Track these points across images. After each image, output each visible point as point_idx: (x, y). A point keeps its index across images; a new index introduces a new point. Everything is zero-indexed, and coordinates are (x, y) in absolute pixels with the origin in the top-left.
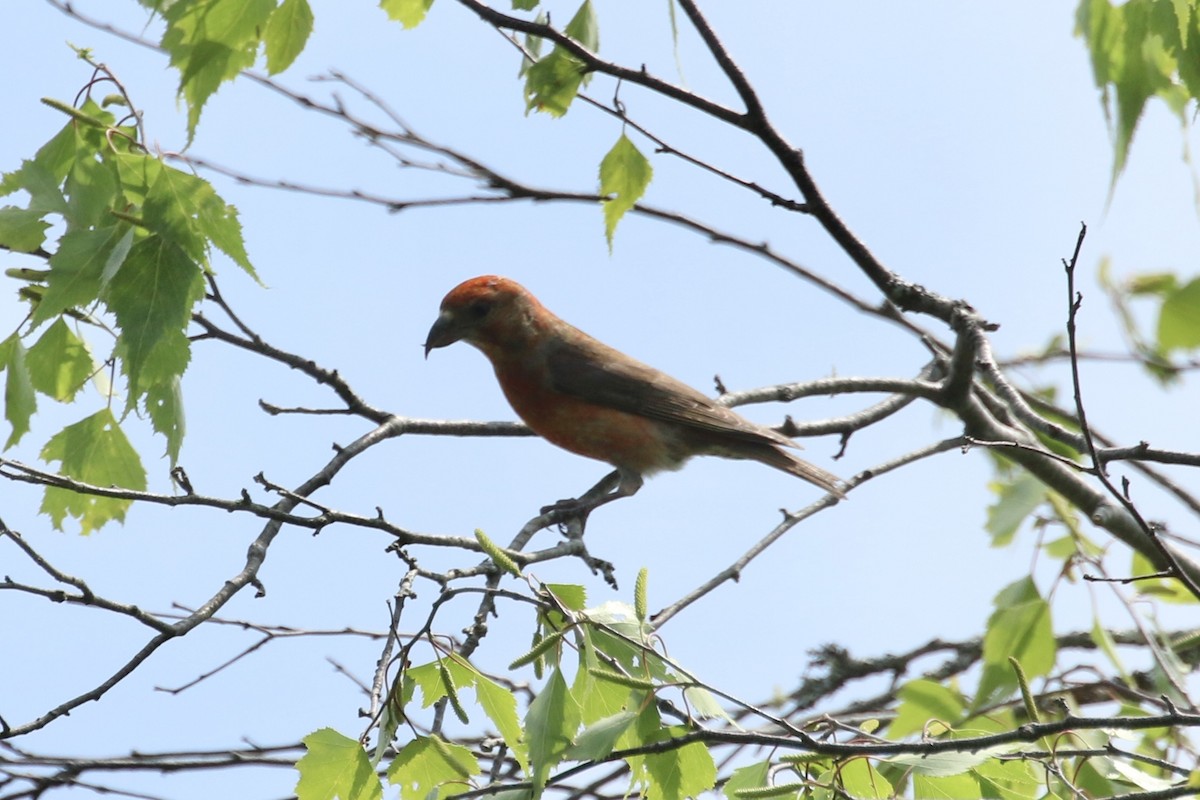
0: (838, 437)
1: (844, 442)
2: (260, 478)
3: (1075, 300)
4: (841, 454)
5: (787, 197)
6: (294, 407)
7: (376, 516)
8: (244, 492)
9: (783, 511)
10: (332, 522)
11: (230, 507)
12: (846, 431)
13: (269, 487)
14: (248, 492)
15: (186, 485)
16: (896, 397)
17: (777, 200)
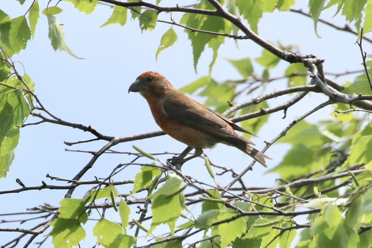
1: (285, 112)
2: (48, 176)
3: (364, 55)
4: (285, 117)
6: (77, 142)
7: (95, 179)
8: (43, 182)
9: (265, 142)
10: (78, 185)
11: (39, 188)
12: (285, 108)
13: (52, 178)
14: (44, 182)
15: (21, 184)
16: (302, 93)
17: (235, 37)
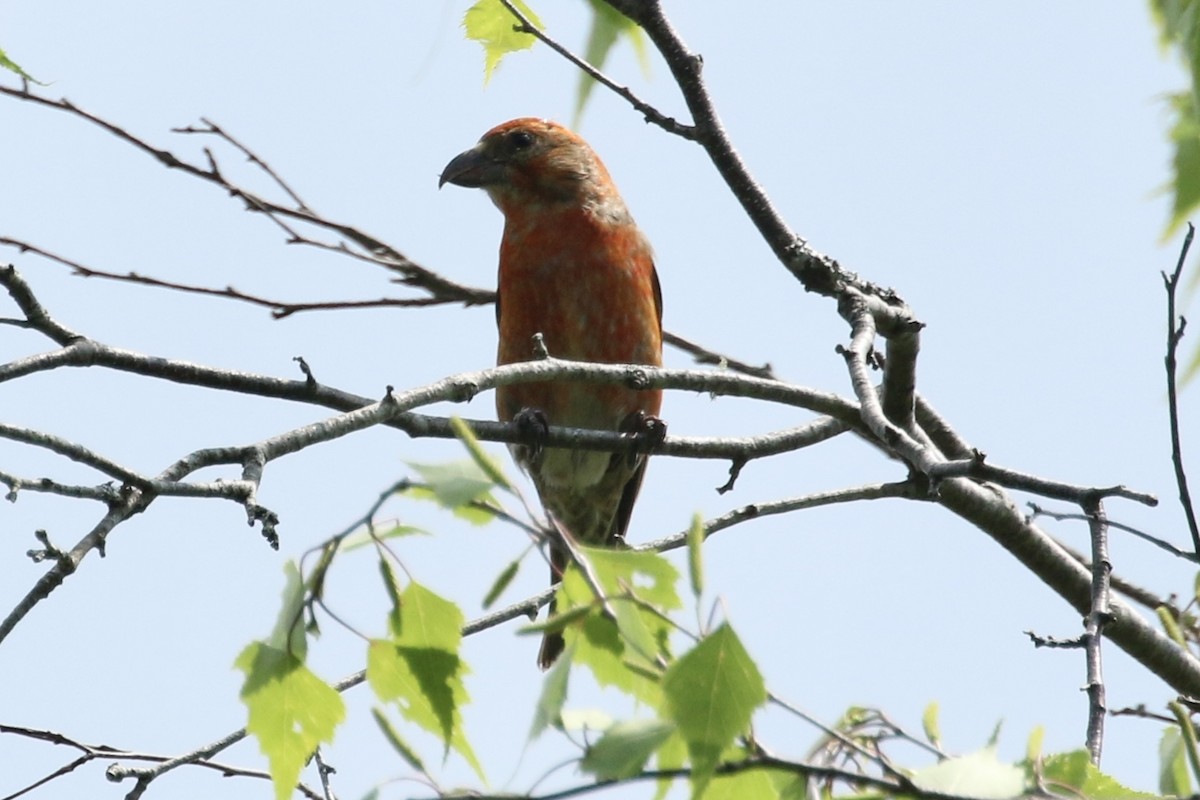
0: (729, 463)
1: (734, 472)
4: (729, 486)
5: (665, 112)
12: (739, 456)
17: (652, 115)
